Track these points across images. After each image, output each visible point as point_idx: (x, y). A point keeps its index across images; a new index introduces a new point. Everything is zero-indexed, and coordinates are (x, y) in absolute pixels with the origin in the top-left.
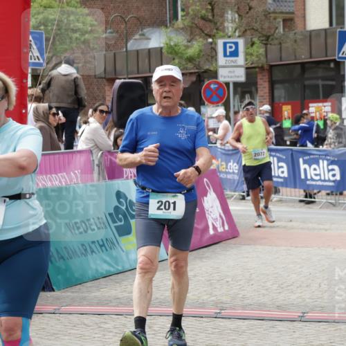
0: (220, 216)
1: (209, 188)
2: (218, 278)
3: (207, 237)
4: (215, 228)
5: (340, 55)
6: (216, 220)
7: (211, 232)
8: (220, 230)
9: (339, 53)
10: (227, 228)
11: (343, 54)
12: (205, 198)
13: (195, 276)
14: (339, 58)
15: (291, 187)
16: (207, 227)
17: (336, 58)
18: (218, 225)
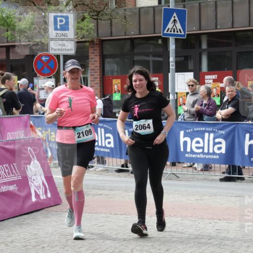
0: (43, 184)
1: (33, 157)
2: (34, 244)
3: (28, 204)
4: (37, 195)
5: (165, 32)
6: (39, 187)
7: (34, 199)
8: (43, 197)
9: (164, 31)
10: (49, 195)
11: (167, 31)
12: (28, 166)
13: (12, 242)
14: (164, 35)
15: (116, 158)
16: (29, 194)
17: (161, 35)
18: (41, 192)
